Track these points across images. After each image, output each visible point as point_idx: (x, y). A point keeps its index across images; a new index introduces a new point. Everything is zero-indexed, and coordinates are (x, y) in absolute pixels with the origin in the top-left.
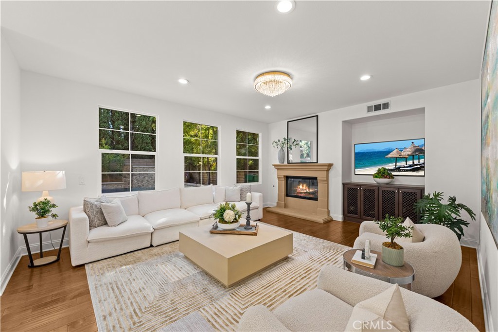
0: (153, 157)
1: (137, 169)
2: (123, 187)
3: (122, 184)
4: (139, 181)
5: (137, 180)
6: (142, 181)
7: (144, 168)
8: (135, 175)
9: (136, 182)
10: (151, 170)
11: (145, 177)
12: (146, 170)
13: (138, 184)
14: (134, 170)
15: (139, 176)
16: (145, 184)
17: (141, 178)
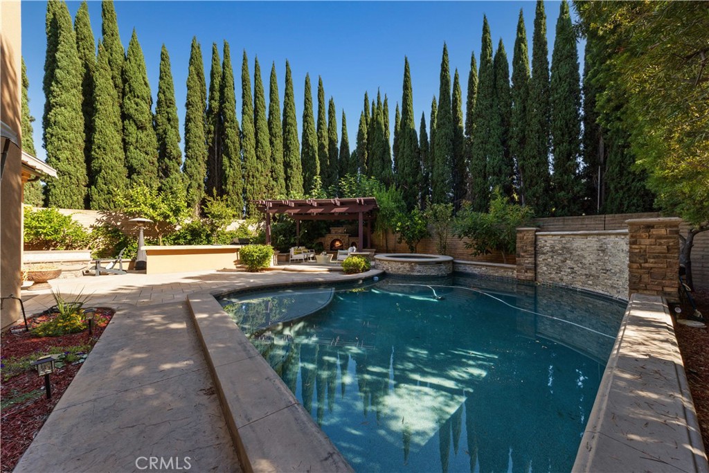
1: (545, 238)
2: (515, 276)
3: (513, 269)
4: (551, 267)
5: (547, 265)
6: (559, 270)
7: (562, 236)
8: (544, 254)
9: (545, 268)
10: (578, 243)
11: (566, 259)
12: (567, 242)
13: (550, 273)
14: (541, 242)
15: (552, 257)
16: (565, 278)
17: (557, 261)
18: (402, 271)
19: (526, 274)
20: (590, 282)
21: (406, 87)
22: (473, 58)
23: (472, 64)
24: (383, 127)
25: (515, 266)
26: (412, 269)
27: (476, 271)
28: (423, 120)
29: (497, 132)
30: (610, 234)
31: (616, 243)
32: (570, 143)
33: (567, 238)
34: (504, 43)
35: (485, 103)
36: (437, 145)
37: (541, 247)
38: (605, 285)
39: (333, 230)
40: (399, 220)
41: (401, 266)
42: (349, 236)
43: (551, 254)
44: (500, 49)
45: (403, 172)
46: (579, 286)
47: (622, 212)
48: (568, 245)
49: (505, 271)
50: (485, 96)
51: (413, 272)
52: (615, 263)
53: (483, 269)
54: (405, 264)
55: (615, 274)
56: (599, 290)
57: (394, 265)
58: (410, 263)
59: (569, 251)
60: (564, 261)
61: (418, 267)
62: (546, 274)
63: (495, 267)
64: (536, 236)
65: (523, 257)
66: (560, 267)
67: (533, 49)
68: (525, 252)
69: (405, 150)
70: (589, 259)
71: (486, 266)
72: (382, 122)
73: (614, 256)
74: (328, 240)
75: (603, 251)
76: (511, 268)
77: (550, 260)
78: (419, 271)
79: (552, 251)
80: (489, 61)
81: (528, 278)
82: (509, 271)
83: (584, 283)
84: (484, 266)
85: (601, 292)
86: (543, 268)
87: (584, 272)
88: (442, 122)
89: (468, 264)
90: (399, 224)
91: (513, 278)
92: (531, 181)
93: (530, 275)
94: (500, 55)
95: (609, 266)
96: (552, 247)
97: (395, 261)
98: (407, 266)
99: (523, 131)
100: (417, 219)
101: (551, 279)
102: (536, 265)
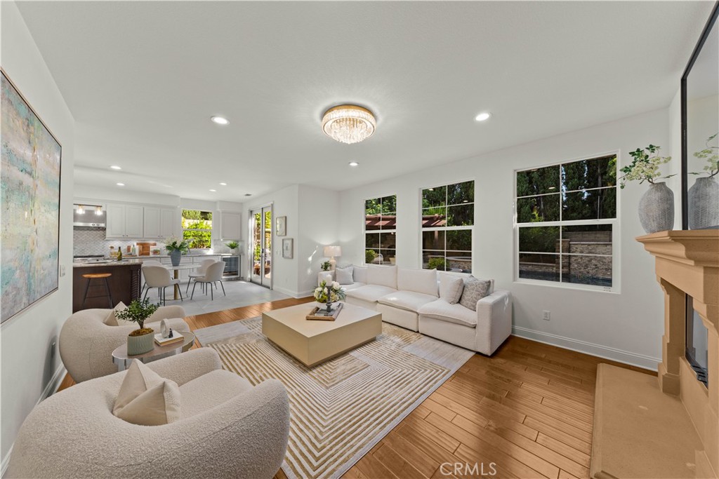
0: (608, 228)
1: (576, 246)
2: (554, 271)
3: (554, 266)
4: (581, 264)
5: (578, 263)
6: (586, 266)
7: (589, 245)
9: (576, 266)
10: (601, 249)
11: (591, 259)
12: (593, 249)
13: (580, 269)
14: (573, 249)
15: (581, 258)
16: (591, 271)
17: (585, 261)
19: (563, 270)
25: (554, 265)
32: (579, 179)
33: (592, 246)
37: (573, 252)
48: (593, 251)
49: (546, 268)
53: (530, 267)
60: (590, 261)
62: (577, 269)
63: (539, 265)
64: (570, 244)
66: (587, 264)
76: (551, 266)
77: (580, 260)
81: (565, 272)
82: (549, 268)
83: (604, 274)
84: (530, 265)
86: (574, 265)
87: (605, 267)
92: (551, 205)
93: (566, 270)
96: (582, 252)
101: (580, 272)
102: (570, 264)
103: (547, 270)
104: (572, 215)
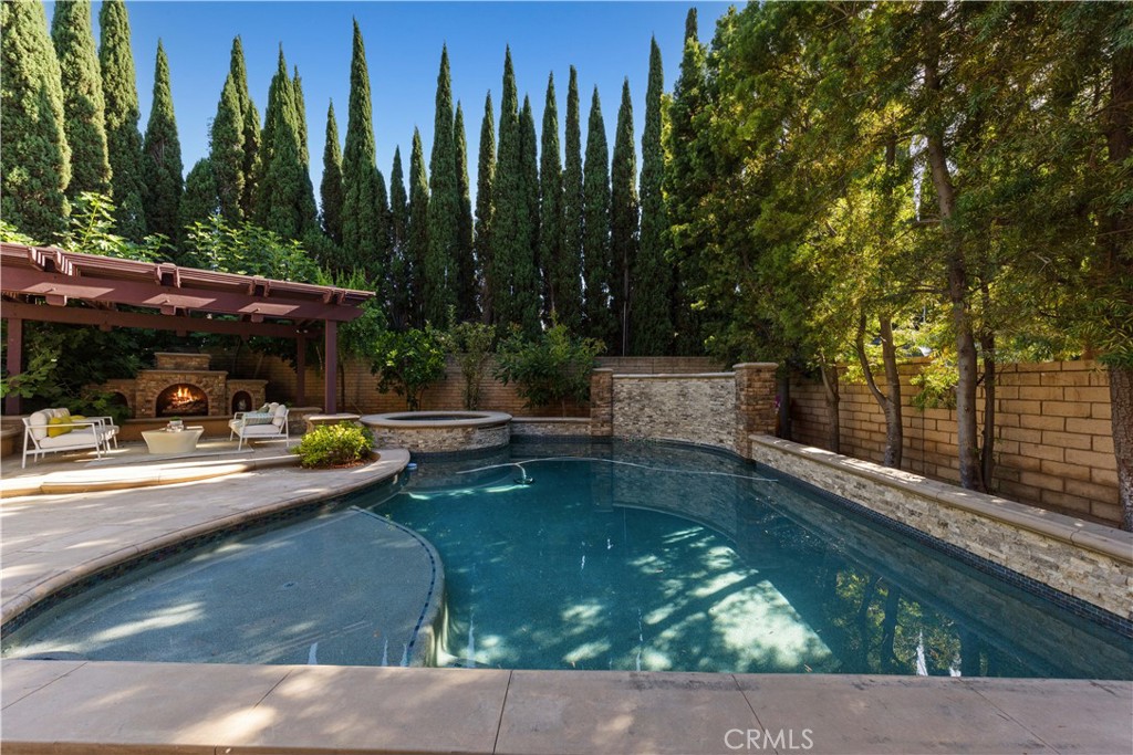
1: (622, 382)
2: (589, 432)
3: (587, 423)
4: (628, 416)
5: (624, 415)
6: (637, 420)
7: (640, 379)
8: (620, 401)
9: (621, 419)
10: (658, 387)
11: (644, 406)
12: (647, 386)
13: (627, 425)
14: (617, 387)
15: (629, 404)
16: (643, 428)
17: (634, 409)
18: (451, 445)
19: (603, 429)
20: (670, 431)
21: (357, 79)
22: (488, 99)
23: (488, 108)
24: (297, 136)
25: (590, 419)
26: (468, 439)
27: (540, 431)
28: (397, 160)
29: (526, 228)
30: (692, 378)
31: (699, 387)
33: (645, 382)
34: (532, 104)
35: (510, 179)
36: (433, 217)
37: (618, 393)
38: (686, 432)
39: (165, 359)
40: (390, 345)
41: (446, 435)
42: (228, 378)
43: (628, 401)
44: (527, 109)
45: (356, 247)
46: (658, 436)
47: (649, 355)
48: (647, 390)
49: (577, 428)
50: (510, 167)
51: (469, 443)
52: (697, 407)
53: (549, 427)
54: (455, 431)
55: (696, 419)
56: (680, 438)
57: (432, 434)
58: (465, 427)
59: (648, 397)
60: (641, 409)
61: (478, 435)
62: (623, 426)
63: (564, 422)
64: (612, 378)
65: (599, 406)
66: (638, 416)
67: (567, 133)
68: (602, 399)
69: (361, 204)
70: (670, 404)
71: (554, 422)
72: (295, 125)
73: (695, 400)
74: (148, 386)
75: (684, 396)
76: (584, 423)
77: (627, 409)
78: (480, 442)
79: (630, 398)
80: (513, 118)
81: (605, 434)
82: (584, 427)
83: (663, 432)
84: (549, 422)
85: (681, 439)
86: (619, 419)
87: (664, 419)
88: (442, 178)
89: (528, 422)
90: (394, 353)
91: (587, 435)
92: (568, 308)
93: (606, 429)
94: (526, 118)
95: (690, 412)
96: (630, 393)
97: (435, 428)
98: (459, 434)
99: (557, 238)
100: (427, 345)
101: (627, 432)
102: (612, 416)
103: (577, 432)
104: (595, 329)
